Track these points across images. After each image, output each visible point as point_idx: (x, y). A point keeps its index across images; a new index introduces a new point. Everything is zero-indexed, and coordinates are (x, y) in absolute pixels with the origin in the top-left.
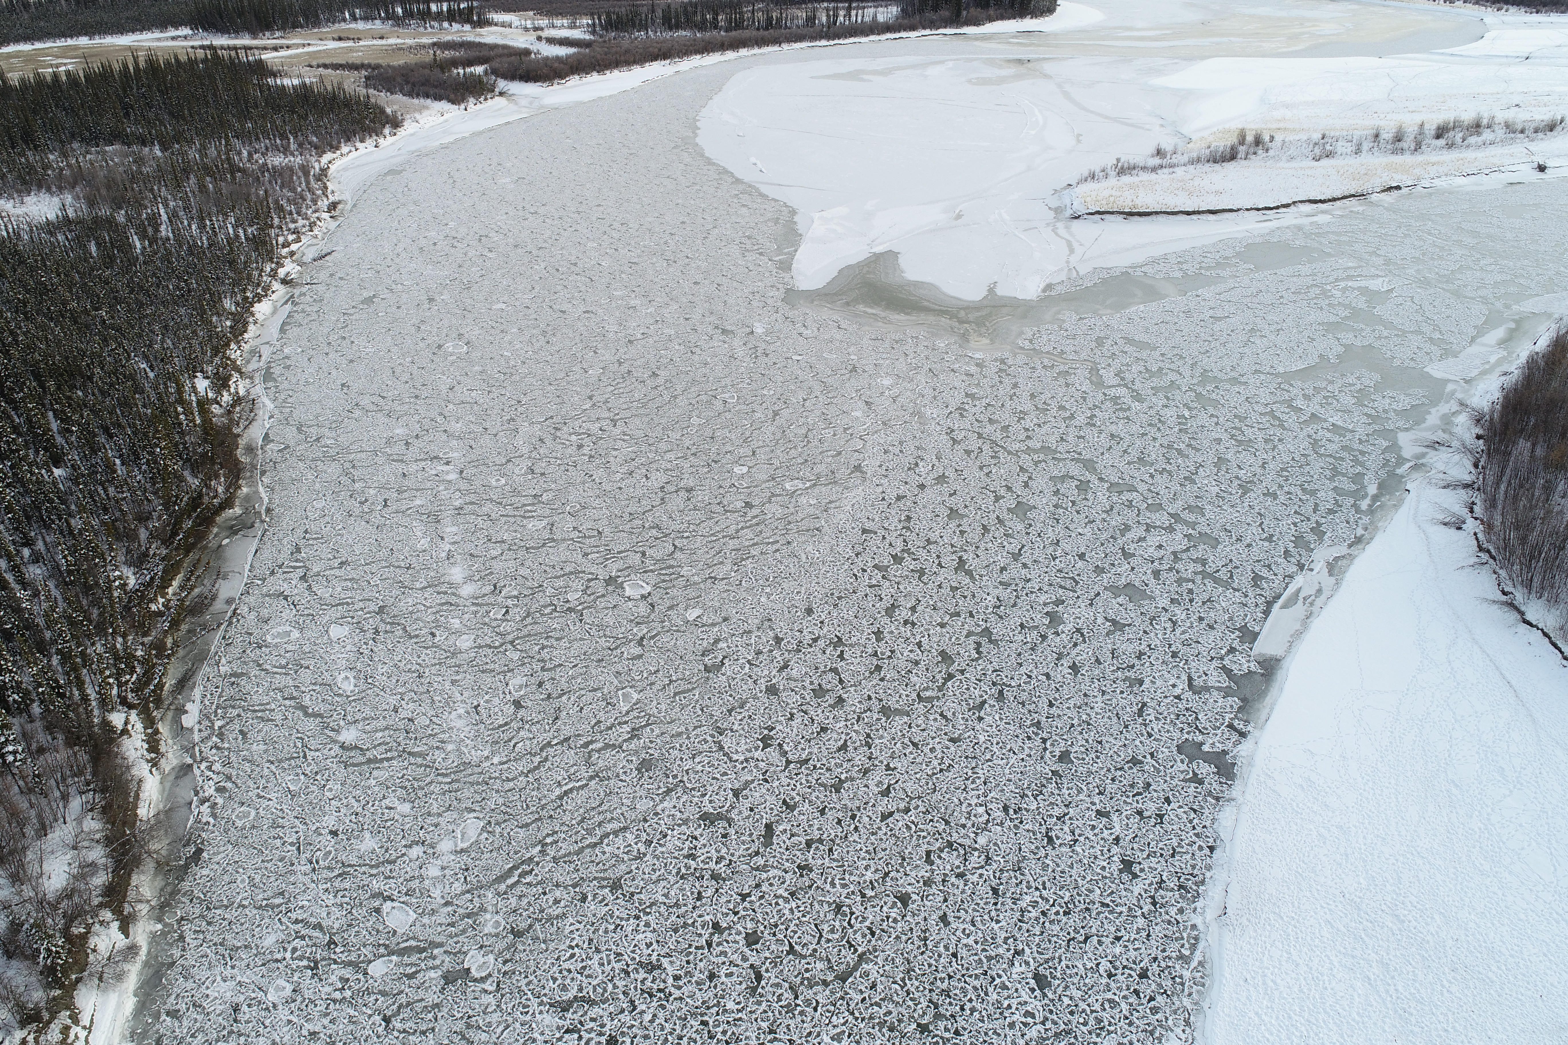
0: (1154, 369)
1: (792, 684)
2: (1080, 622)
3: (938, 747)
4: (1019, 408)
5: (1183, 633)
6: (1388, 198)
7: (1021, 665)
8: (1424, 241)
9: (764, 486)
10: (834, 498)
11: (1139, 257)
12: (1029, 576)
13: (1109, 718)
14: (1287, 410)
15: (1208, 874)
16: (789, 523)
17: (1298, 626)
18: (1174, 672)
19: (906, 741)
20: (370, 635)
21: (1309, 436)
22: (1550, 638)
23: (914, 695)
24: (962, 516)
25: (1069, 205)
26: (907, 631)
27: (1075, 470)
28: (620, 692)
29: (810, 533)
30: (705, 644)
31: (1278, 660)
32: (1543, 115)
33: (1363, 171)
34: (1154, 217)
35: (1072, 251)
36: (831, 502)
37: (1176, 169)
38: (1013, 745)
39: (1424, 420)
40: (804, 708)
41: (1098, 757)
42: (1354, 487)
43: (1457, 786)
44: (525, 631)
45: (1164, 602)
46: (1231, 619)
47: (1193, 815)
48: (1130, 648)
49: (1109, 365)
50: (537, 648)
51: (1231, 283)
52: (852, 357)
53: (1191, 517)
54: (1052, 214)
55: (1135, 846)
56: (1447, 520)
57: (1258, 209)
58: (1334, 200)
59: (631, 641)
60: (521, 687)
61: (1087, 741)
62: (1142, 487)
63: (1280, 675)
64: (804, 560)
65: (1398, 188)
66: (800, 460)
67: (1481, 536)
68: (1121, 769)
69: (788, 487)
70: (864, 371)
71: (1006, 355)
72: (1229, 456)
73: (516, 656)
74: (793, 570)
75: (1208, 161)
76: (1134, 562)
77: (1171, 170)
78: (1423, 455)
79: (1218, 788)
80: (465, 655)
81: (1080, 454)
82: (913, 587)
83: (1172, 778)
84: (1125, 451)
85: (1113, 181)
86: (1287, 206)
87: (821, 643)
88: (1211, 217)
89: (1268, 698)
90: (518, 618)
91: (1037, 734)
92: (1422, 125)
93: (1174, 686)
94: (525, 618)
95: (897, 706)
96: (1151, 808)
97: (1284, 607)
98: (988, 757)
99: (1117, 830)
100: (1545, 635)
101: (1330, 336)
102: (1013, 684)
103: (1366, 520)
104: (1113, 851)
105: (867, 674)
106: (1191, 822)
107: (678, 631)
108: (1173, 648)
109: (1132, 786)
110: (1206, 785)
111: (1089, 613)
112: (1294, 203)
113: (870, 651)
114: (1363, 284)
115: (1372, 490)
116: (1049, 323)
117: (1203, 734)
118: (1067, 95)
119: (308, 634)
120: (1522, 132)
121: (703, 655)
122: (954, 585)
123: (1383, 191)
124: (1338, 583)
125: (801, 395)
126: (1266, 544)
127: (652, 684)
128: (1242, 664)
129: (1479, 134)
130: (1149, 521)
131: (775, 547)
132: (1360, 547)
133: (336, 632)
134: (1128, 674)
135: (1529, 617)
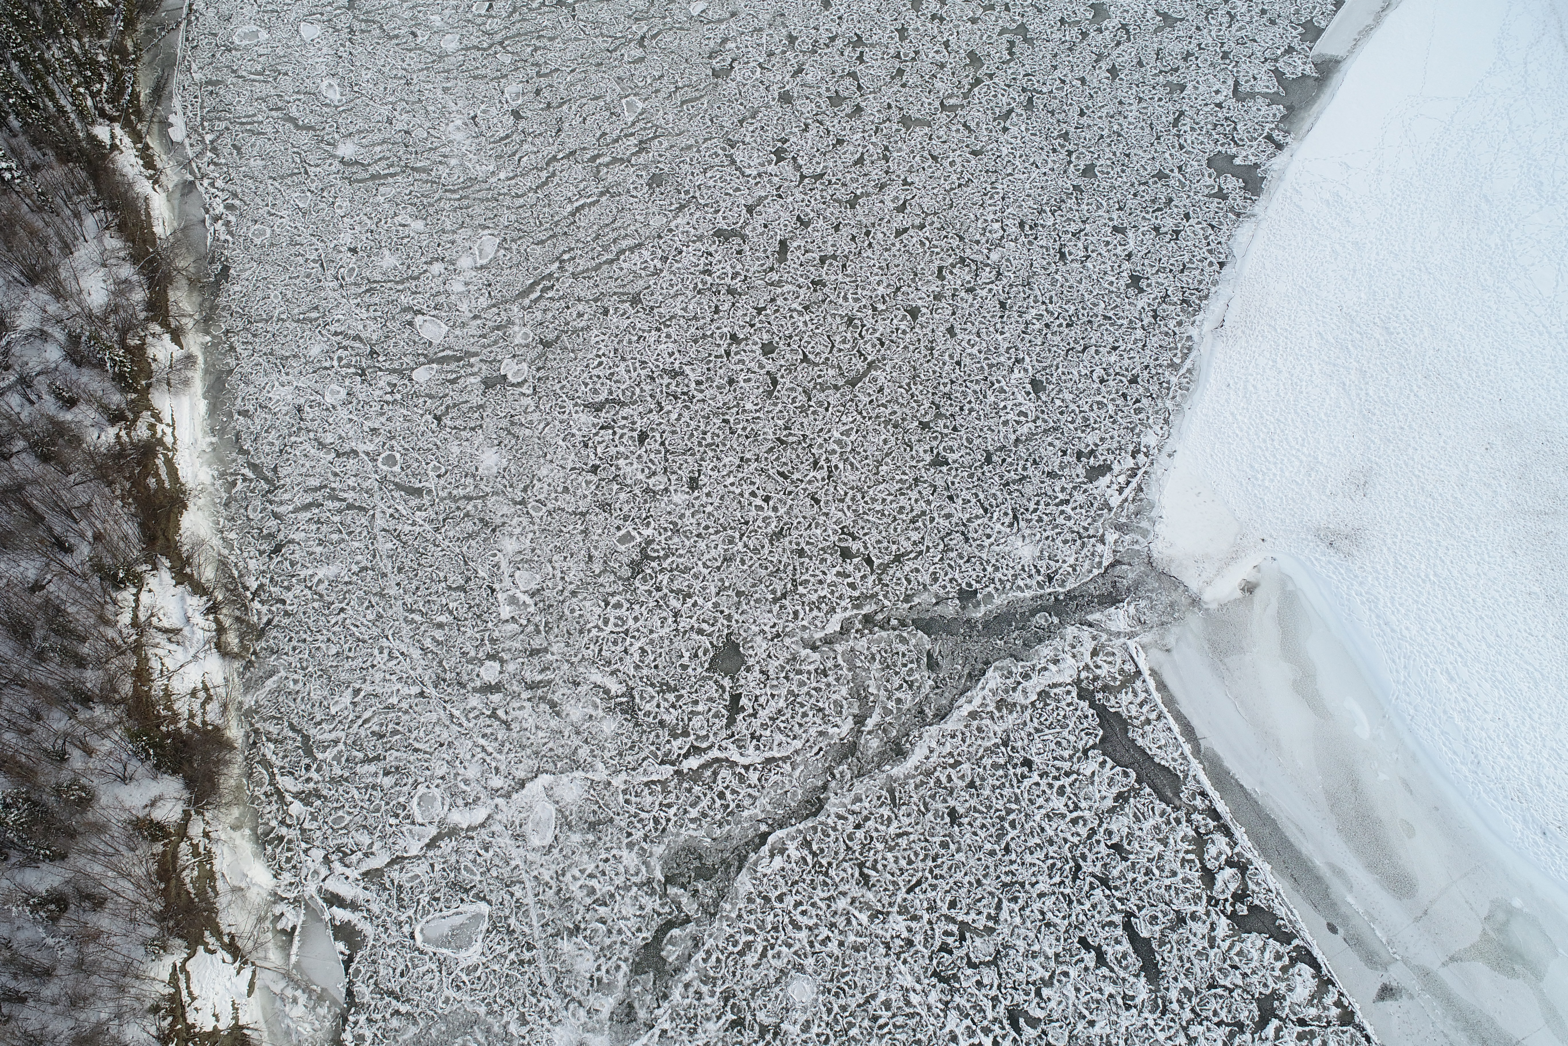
1: (807, 91)
3: (958, 160)
5: (1240, 29)
7: (1055, 67)
13: (1142, 128)
15: (1213, 289)
17: (1370, 21)
18: (1221, 76)
19: (926, 154)
20: (345, 34)
23: (937, 104)
26: (933, 28)
28: (624, 101)
30: (712, 44)
31: (1338, 62)
38: (1037, 158)
40: (819, 118)
41: (1123, 171)
44: (514, 30)
46: (1297, 12)
47: (1210, 231)
48: (1177, 48)
50: (529, 50)
55: (1146, 262)
59: (631, 41)
60: (517, 95)
61: (1114, 154)
63: (1336, 79)
68: (1145, 183)
73: (507, 59)
79: (1241, 203)
80: (452, 59)
83: (1196, 193)
87: (839, 43)
89: (1316, 106)
90: (504, 14)
91: (1062, 146)
93: (1217, 92)
94: (510, 15)
95: (918, 116)
98: (1009, 171)
99: (1131, 246)
102: (1045, 90)
104: (1124, 267)
105: (888, 79)
106: (1206, 238)
107: (681, 29)
108: (1226, 48)
109: (1153, 201)
110: (1230, 201)
111: (1138, 5)
113: (892, 51)
119: (278, 34)
121: (710, 57)
127: (657, 91)
133: (309, 31)
134: (1170, 78)
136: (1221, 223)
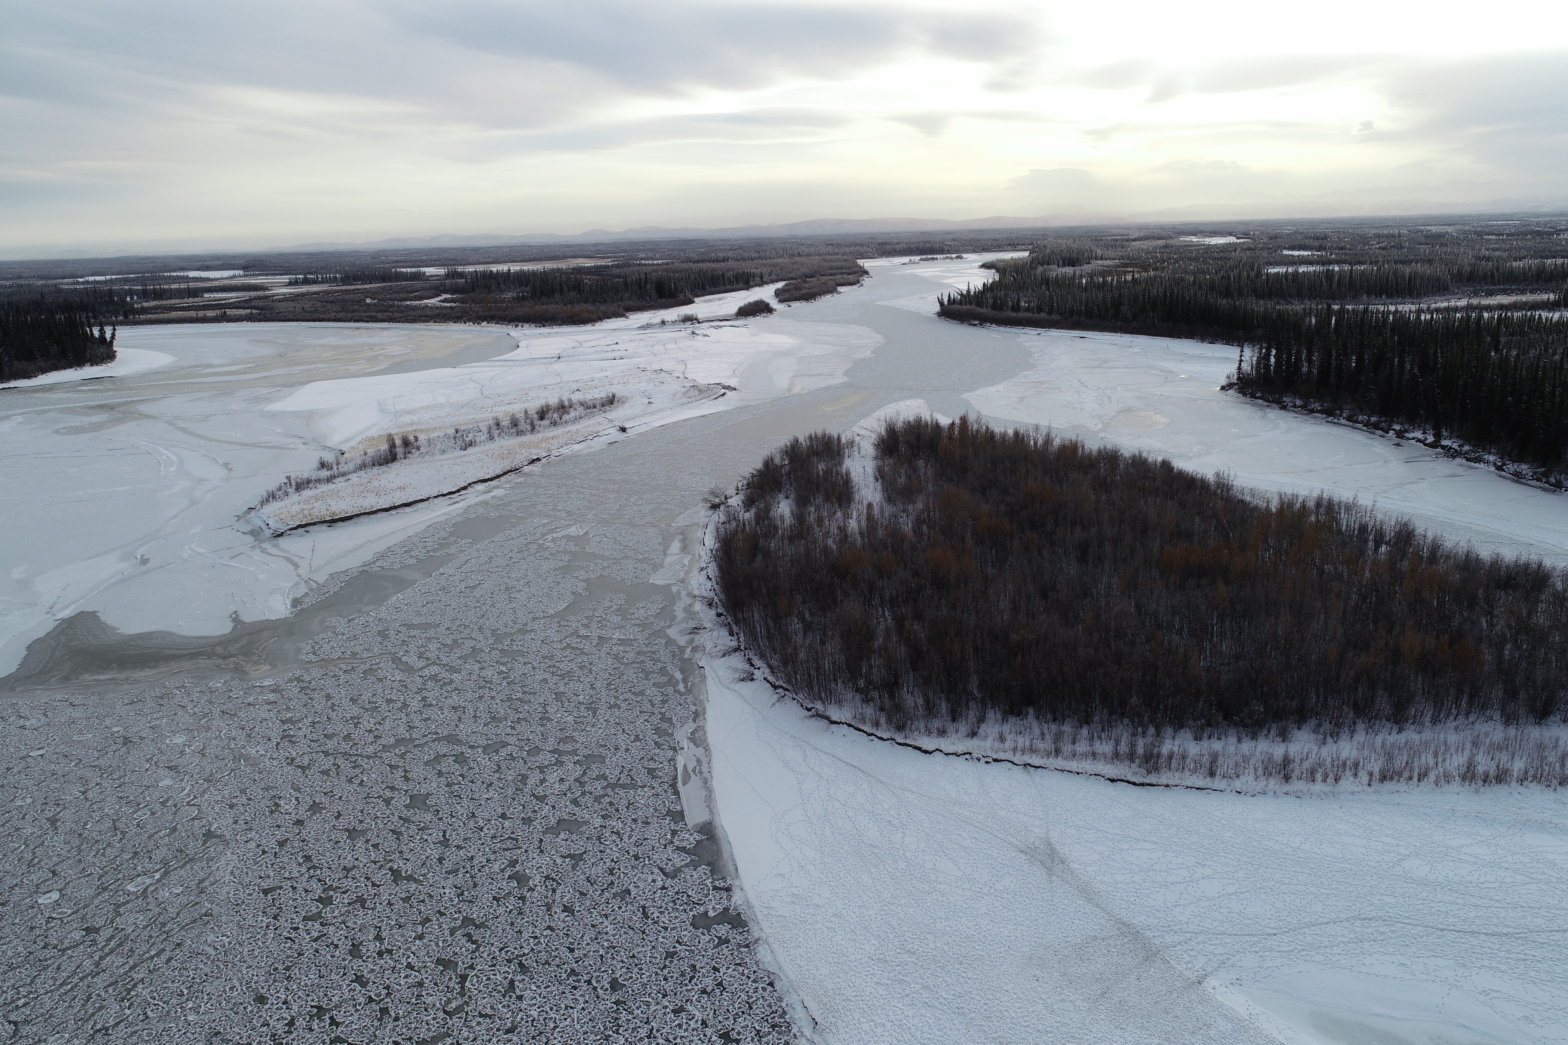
0: (450, 642)
2: (544, 869)
4: (348, 716)
6: (536, 468)
8: (584, 493)
9: (96, 902)
10: (202, 875)
11: (366, 555)
12: (469, 855)
14: (579, 640)
16: (164, 925)
17: (704, 793)
18: (646, 870)
21: (609, 654)
22: (853, 726)
24: (364, 832)
25: (264, 526)
27: (442, 748)
29: (199, 922)
31: (710, 823)
32: (600, 394)
33: (505, 452)
34: (356, 520)
35: (296, 566)
36: (201, 881)
37: (350, 476)
39: (675, 617)
42: (666, 679)
43: (875, 847)
45: (598, 822)
46: (656, 810)
47: (741, 969)
49: (406, 651)
51: (463, 558)
52: (115, 729)
53: (569, 747)
54: (250, 539)
56: (742, 677)
57: (444, 495)
58: (498, 477)
62: (512, 740)
63: (719, 833)
64: (213, 953)
65: (538, 459)
66: (126, 856)
67: (771, 678)
69: (132, 889)
70: (142, 738)
71: (298, 673)
72: (562, 689)
74: (207, 970)
75: (374, 465)
76: (551, 800)
77: (345, 478)
78: (692, 640)
81: (437, 733)
82: (361, 917)
84: (475, 717)
85: (294, 497)
86: (465, 488)
88: (407, 509)
89: (724, 854)
92: (526, 412)
96: (709, 982)
97: (684, 784)
100: (849, 725)
101: (569, 577)
103: (690, 699)
111: (545, 860)
112: (469, 484)
114: (563, 533)
115: (678, 676)
116: (322, 632)
117: (702, 905)
118: (184, 430)
120: (595, 407)
122: (403, 895)
123: (530, 464)
124: (707, 749)
125: (75, 790)
126: (638, 744)
128: (690, 839)
129: (568, 413)
130: (538, 764)
131: (164, 957)
132: (701, 718)
135: (834, 718)
136: (742, 959)
